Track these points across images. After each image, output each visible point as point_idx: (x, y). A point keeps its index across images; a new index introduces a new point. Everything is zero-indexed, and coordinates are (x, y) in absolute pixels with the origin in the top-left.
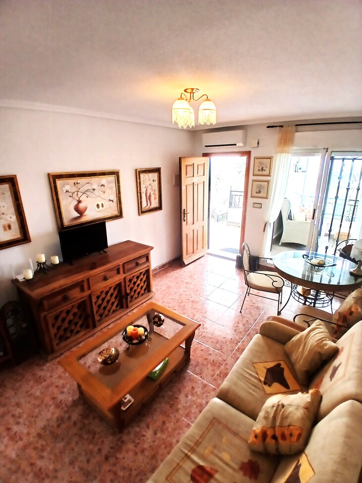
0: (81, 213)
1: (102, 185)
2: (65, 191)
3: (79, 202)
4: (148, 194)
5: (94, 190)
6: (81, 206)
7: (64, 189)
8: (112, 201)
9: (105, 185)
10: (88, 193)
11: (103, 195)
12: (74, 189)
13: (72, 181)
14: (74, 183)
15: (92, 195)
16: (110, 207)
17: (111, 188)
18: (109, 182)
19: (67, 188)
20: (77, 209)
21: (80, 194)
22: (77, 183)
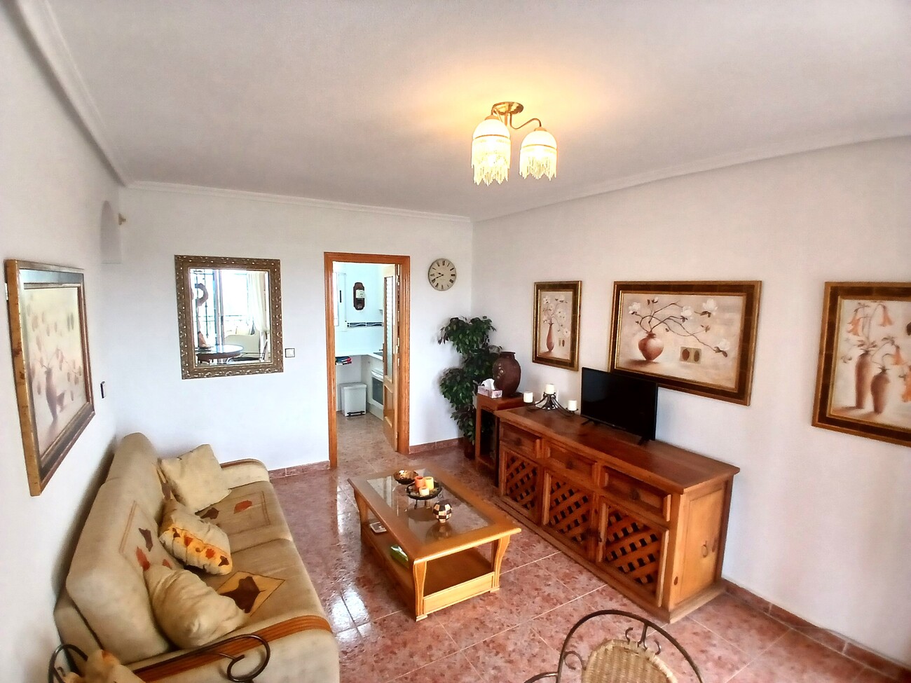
0: (649, 356)
1: (705, 313)
2: (631, 312)
3: (651, 335)
4: (874, 371)
5: (684, 319)
6: (654, 343)
7: (630, 307)
8: (725, 354)
9: (714, 314)
10: (671, 323)
11: (702, 335)
12: (646, 311)
13: (645, 297)
14: (649, 301)
15: (678, 328)
16: (716, 367)
17: (728, 323)
18: (723, 309)
19: (636, 307)
20: (643, 347)
21: (654, 322)
22: (653, 301)
